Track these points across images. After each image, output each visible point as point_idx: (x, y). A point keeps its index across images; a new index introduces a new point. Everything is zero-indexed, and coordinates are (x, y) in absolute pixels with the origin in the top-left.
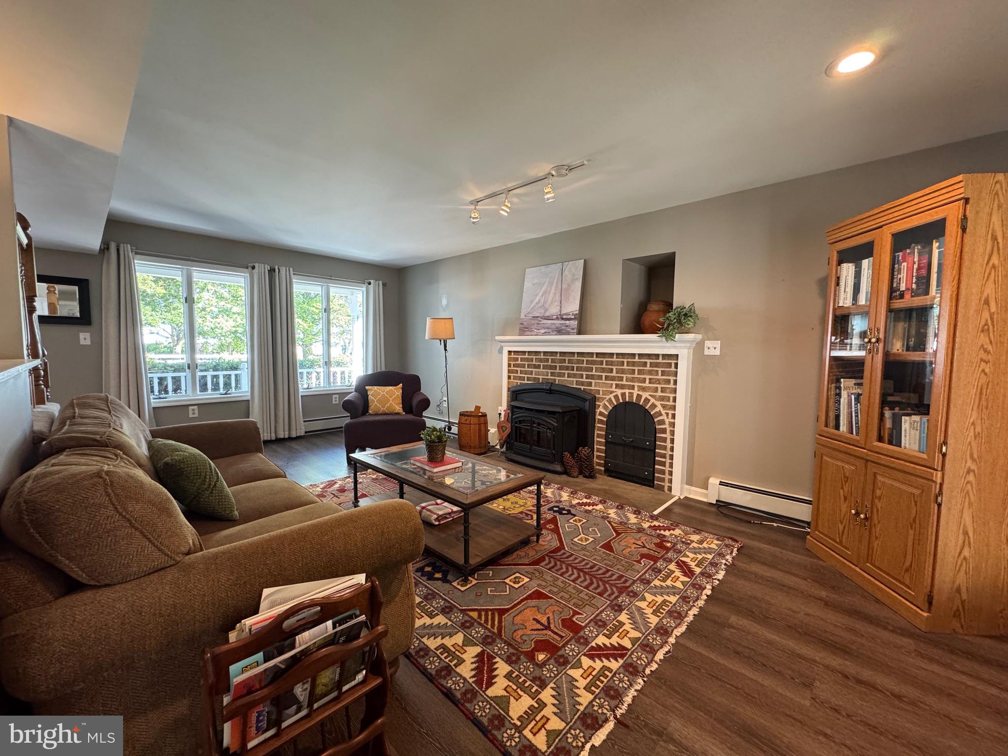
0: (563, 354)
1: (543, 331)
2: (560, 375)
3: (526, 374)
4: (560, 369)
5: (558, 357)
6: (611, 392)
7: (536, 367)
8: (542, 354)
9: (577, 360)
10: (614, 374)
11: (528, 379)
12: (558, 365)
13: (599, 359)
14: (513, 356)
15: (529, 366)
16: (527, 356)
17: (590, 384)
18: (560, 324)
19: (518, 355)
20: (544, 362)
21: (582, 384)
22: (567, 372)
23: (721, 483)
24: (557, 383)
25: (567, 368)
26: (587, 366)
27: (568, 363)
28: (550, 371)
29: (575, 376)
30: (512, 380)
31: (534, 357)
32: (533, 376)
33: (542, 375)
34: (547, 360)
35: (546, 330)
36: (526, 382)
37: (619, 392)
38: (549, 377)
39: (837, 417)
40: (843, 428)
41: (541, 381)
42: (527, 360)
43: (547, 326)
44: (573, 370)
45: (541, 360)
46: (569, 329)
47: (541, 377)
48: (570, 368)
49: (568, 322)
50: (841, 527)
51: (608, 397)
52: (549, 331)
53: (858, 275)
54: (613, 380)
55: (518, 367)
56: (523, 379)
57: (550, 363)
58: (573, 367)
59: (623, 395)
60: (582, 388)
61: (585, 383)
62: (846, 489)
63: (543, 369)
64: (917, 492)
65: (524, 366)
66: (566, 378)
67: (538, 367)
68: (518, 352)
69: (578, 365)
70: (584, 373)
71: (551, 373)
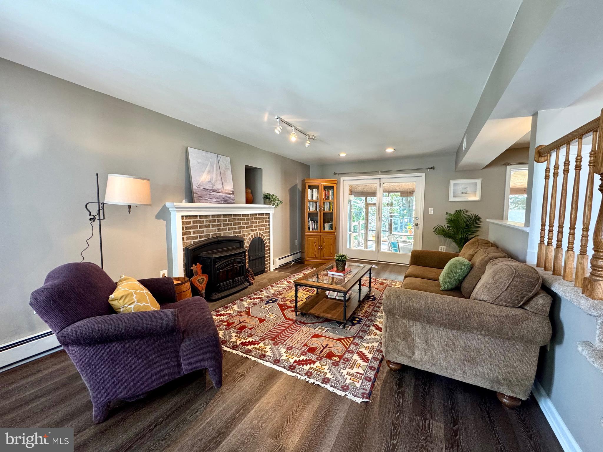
0: (224, 216)
1: (215, 200)
2: (224, 230)
3: (198, 233)
4: (223, 226)
5: (222, 218)
6: (249, 234)
7: (206, 226)
8: (211, 217)
11: (201, 237)
12: (222, 223)
13: (243, 217)
14: (185, 220)
15: (200, 227)
16: (198, 219)
17: (240, 232)
18: (225, 196)
19: (190, 219)
20: (213, 222)
21: (236, 233)
22: (227, 227)
23: (279, 259)
24: (222, 235)
25: (228, 225)
27: (228, 221)
28: (217, 228)
29: (232, 229)
30: (185, 241)
31: (205, 219)
32: (205, 234)
33: (211, 232)
34: (215, 221)
35: (217, 200)
36: (199, 240)
37: (252, 233)
38: (217, 232)
39: (309, 228)
40: (311, 229)
41: (211, 237)
42: (199, 222)
43: (217, 196)
44: (231, 225)
45: (210, 221)
46: (231, 200)
47: (210, 234)
48: (230, 224)
49: (229, 195)
50: (315, 253)
51: (248, 237)
52: (219, 200)
53: (312, 193)
55: (190, 229)
56: (197, 237)
57: (217, 223)
58: (231, 223)
59: (254, 234)
60: (236, 235)
61: (238, 232)
62: (316, 244)
63: (212, 227)
64: (332, 238)
65: (196, 227)
66: (227, 231)
67: (209, 226)
68: (190, 216)
69: (234, 222)
70: (237, 226)
71: (218, 229)
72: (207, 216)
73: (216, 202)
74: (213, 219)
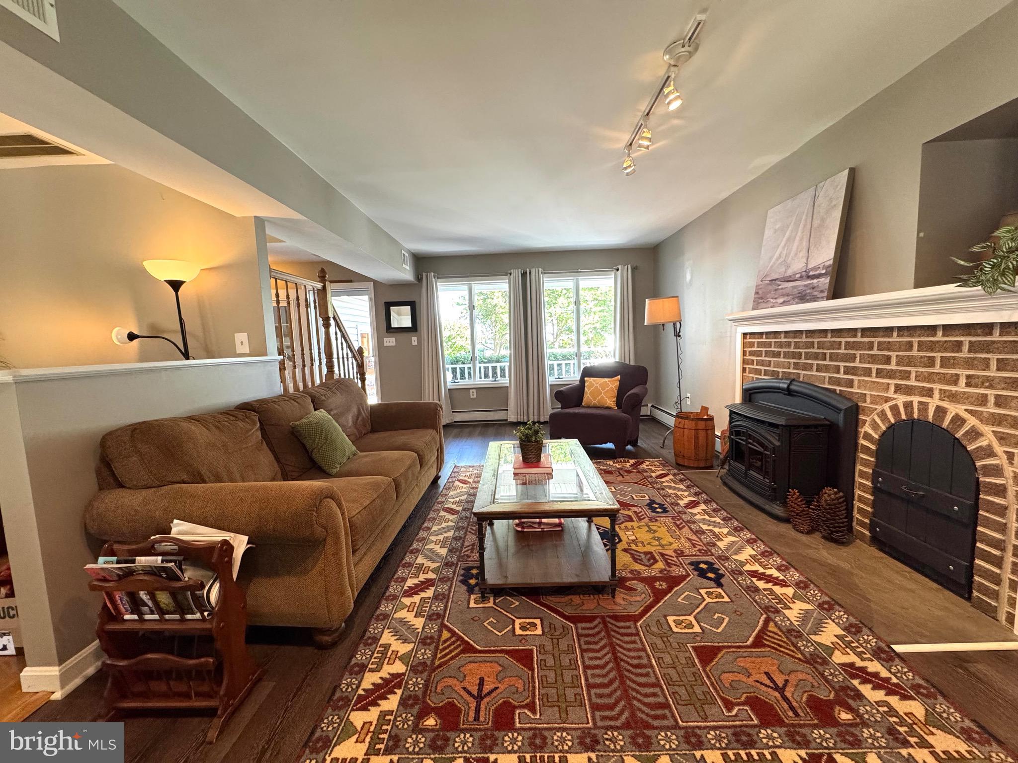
0: (810, 333)
1: (781, 300)
2: (809, 367)
3: (762, 365)
4: (806, 358)
5: (804, 338)
6: (887, 400)
7: (775, 354)
8: (783, 336)
9: (830, 342)
10: (893, 366)
11: (766, 373)
12: (803, 351)
13: (866, 340)
14: (748, 340)
15: (766, 354)
16: (764, 339)
17: (851, 383)
18: (805, 286)
19: (754, 338)
20: (785, 347)
21: (838, 382)
22: (815, 362)
24: (801, 379)
25: (816, 356)
26: (846, 352)
27: (818, 348)
28: (792, 361)
29: (827, 369)
30: (747, 374)
31: (773, 340)
32: (772, 368)
33: (783, 366)
34: (789, 344)
35: (786, 298)
36: (763, 377)
37: (901, 400)
38: (791, 370)
41: (781, 377)
42: (765, 345)
43: (787, 291)
44: (825, 359)
45: (780, 345)
46: (816, 293)
47: (780, 370)
48: (820, 356)
49: (815, 281)
51: (879, 408)
52: (790, 298)
54: (890, 377)
55: (754, 356)
56: (760, 372)
57: (792, 349)
58: (826, 354)
59: (908, 405)
60: (838, 388)
61: (843, 382)
63: (784, 357)
65: (761, 354)
66: (815, 373)
67: (778, 355)
68: (754, 334)
69: (832, 351)
70: (842, 364)
71: (795, 364)
72: (776, 334)
73: (784, 303)
74: (786, 340)
